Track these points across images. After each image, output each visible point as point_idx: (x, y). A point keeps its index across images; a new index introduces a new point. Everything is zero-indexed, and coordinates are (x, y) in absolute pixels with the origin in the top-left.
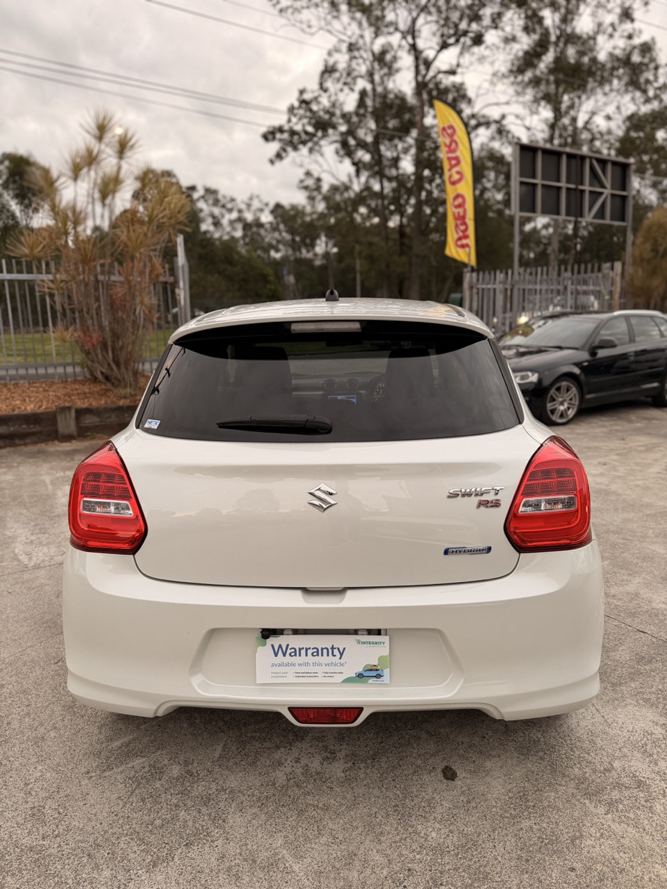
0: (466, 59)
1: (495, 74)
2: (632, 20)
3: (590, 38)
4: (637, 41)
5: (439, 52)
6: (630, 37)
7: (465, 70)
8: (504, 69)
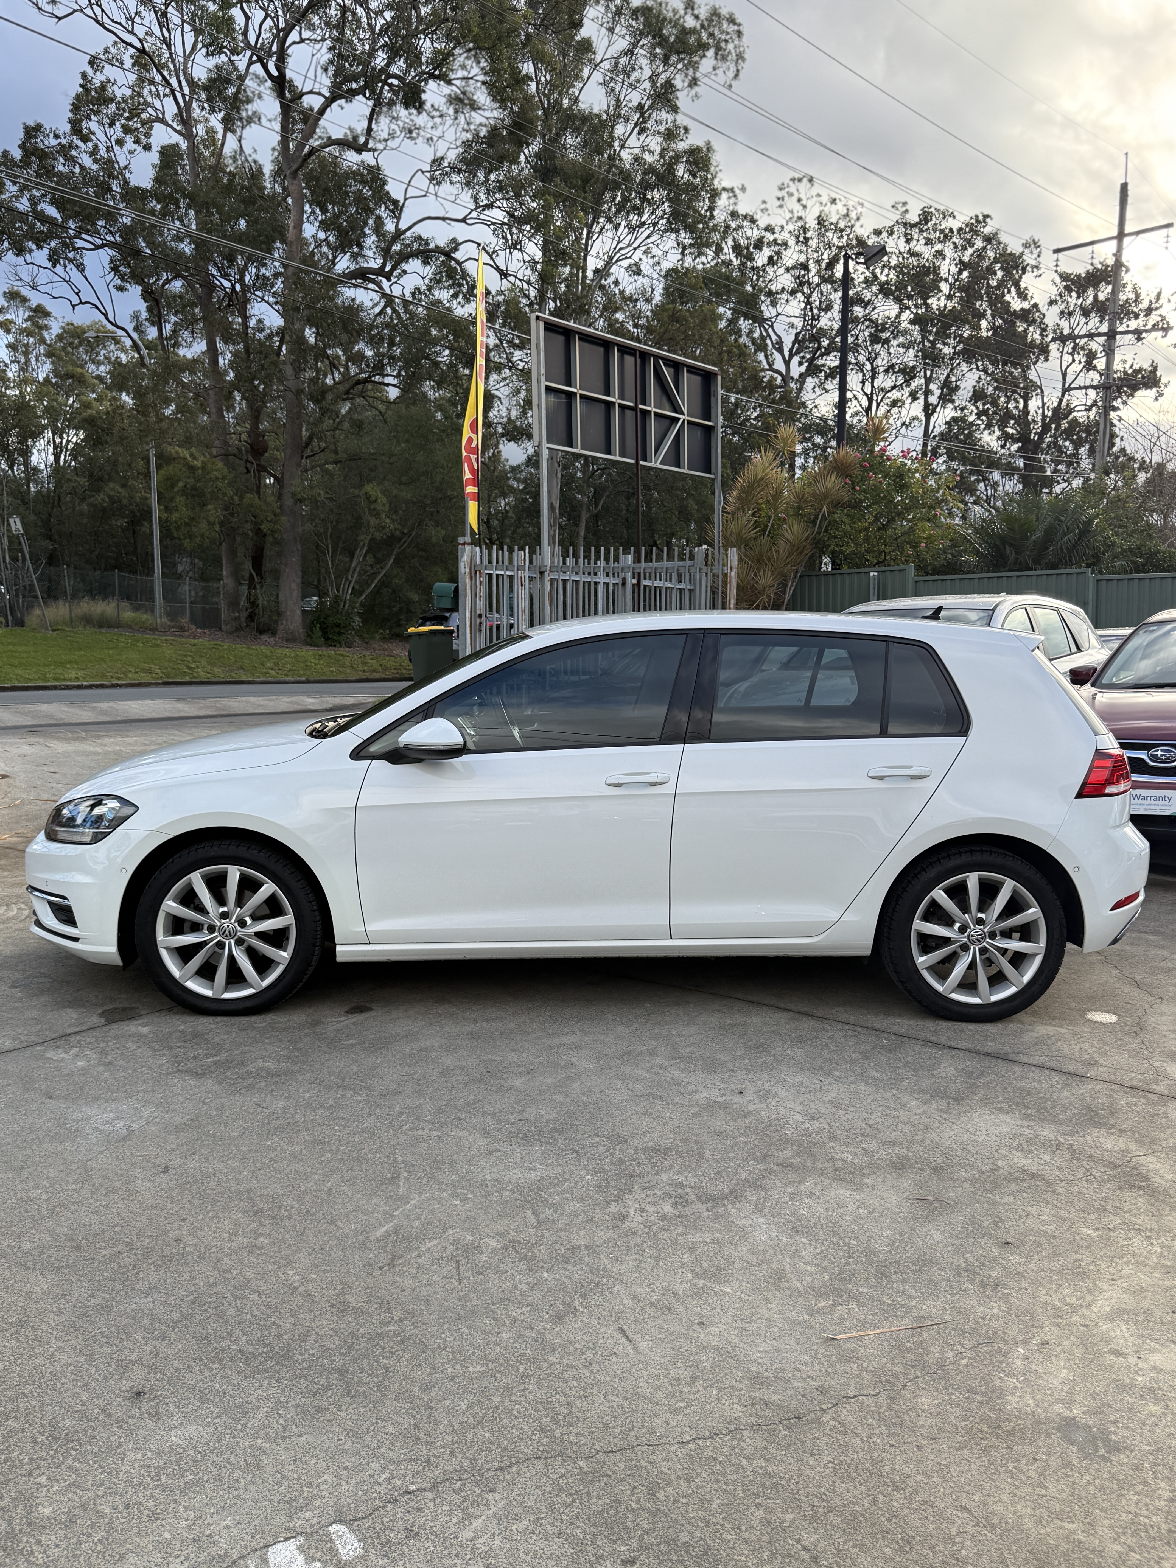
0: (382, 126)
1: (437, 162)
2: (675, 109)
3: (603, 124)
4: (681, 146)
5: (329, 102)
6: (670, 135)
7: (380, 146)
8: (452, 156)
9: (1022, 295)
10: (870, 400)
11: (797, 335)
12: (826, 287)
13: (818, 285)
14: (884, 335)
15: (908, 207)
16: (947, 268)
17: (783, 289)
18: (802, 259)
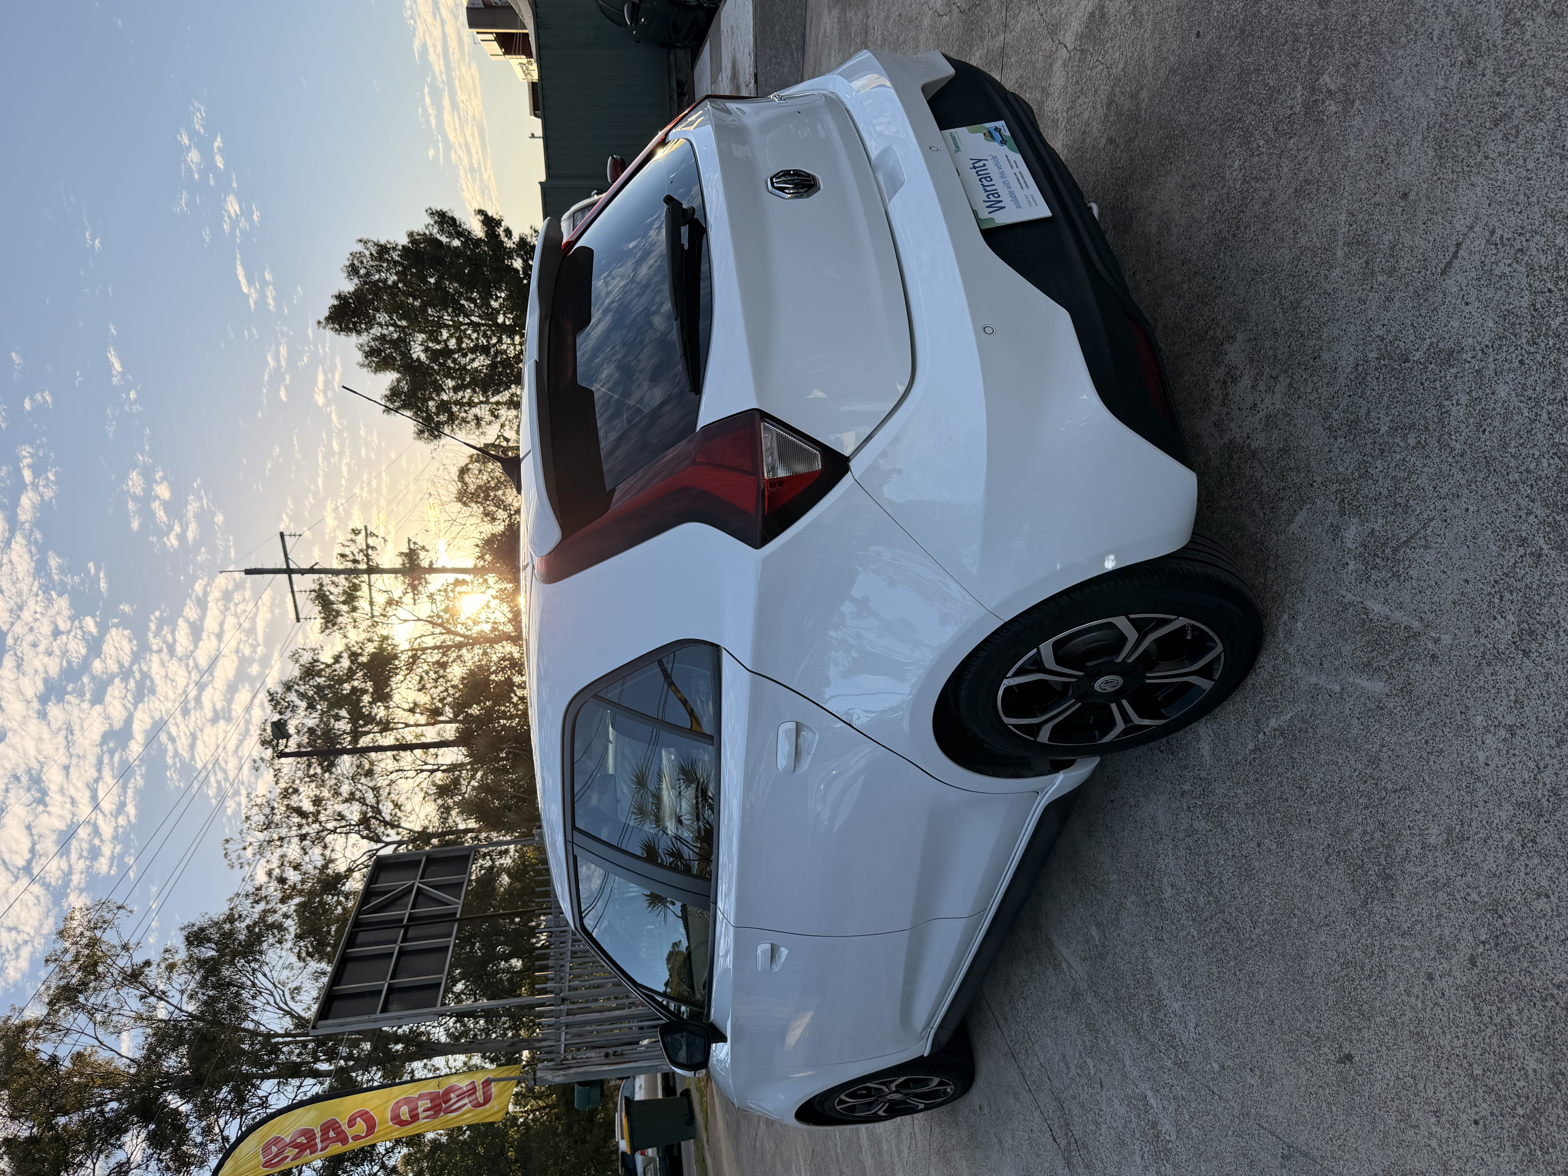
9: (337, 659)
10: (422, 771)
11: (363, 837)
12: (322, 818)
13: (320, 823)
14: (367, 766)
15: (257, 758)
16: (312, 721)
17: (322, 855)
18: (296, 840)
